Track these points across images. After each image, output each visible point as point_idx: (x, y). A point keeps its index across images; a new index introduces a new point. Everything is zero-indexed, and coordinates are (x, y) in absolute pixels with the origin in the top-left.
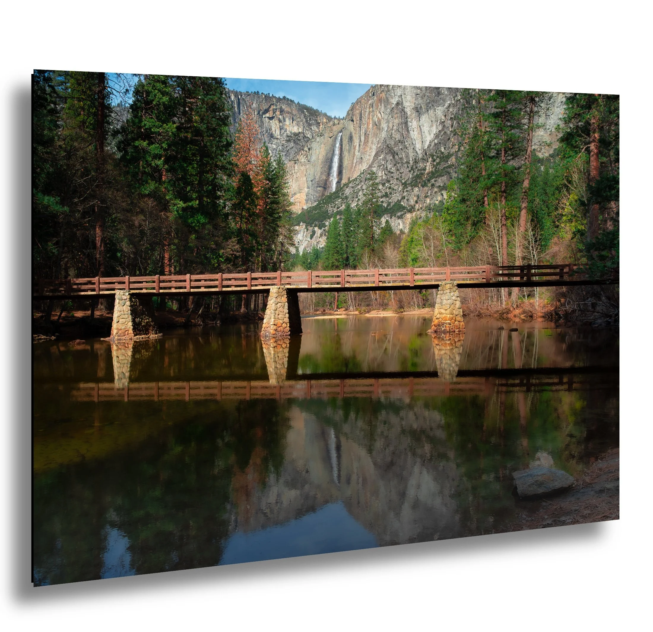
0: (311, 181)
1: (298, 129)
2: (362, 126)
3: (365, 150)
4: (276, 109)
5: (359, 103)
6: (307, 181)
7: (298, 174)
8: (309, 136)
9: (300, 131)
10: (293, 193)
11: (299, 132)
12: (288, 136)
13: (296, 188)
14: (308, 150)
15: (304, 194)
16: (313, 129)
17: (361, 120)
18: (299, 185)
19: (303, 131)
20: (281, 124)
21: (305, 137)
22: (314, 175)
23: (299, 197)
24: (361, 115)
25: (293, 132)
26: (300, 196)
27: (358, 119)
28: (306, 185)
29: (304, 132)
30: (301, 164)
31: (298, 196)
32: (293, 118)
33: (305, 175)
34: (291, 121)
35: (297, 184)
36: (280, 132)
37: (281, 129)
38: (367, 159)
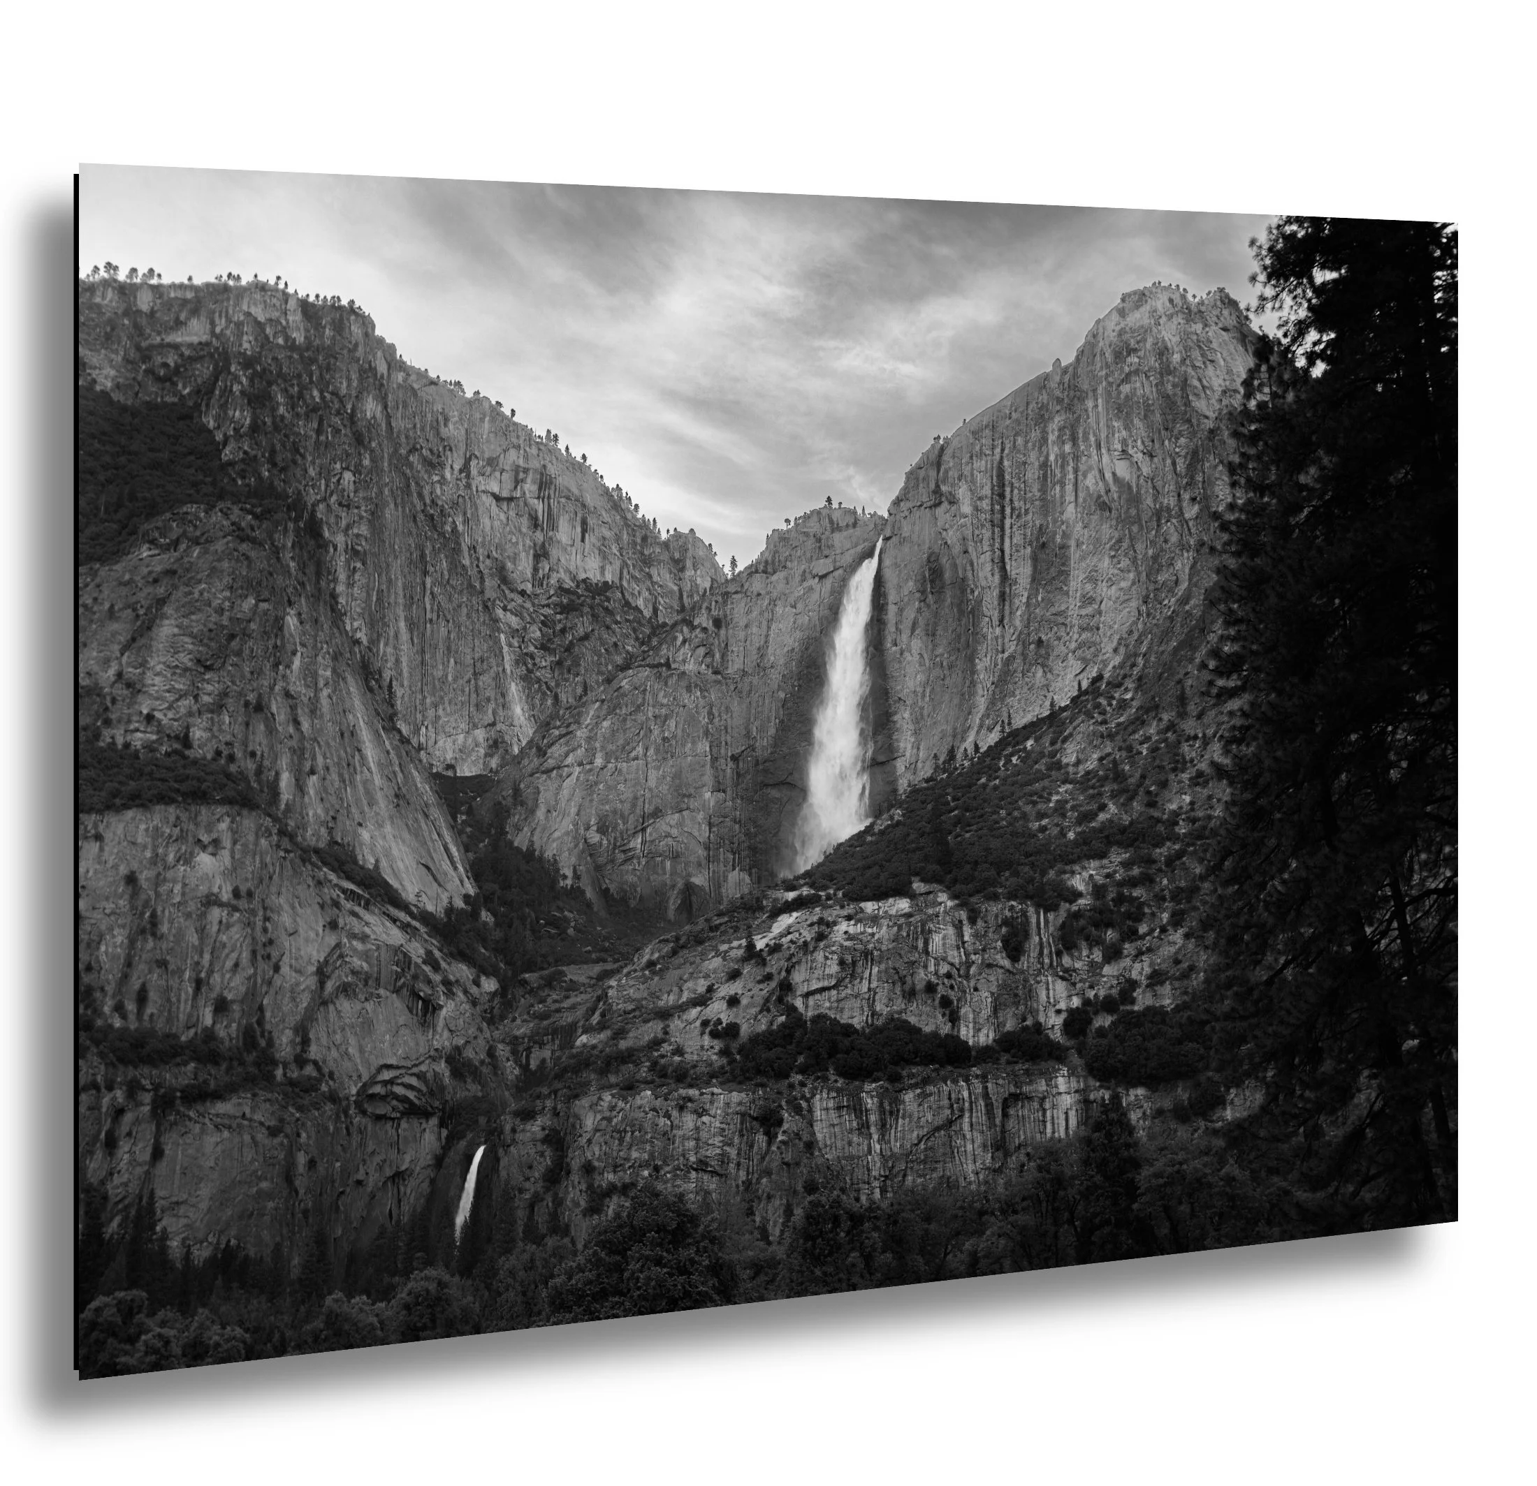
0: (735, 758)
1: (603, 569)
2: (1008, 522)
3: (1053, 610)
4: (526, 471)
5: (987, 432)
6: (714, 759)
7: (672, 723)
8: (640, 603)
9: (609, 577)
10: (649, 808)
11: (606, 583)
12: (562, 590)
13: (664, 788)
14: (709, 624)
15: (700, 816)
16: (656, 578)
17: (1002, 496)
18: (677, 775)
19: (621, 579)
20: (539, 536)
21: (627, 604)
22: (748, 735)
23: (674, 832)
24: (1001, 475)
25: (582, 576)
26: (680, 824)
27: (987, 491)
28: (708, 778)
29: (625, 584)
30: (684, 683)
31: (669, 823)
32: (584, 523)
33: (707, 733)
34: (579, 529)
35: (669, 768)
36: (536, 570)
37: (537, 557)
38: (1073, 645)
